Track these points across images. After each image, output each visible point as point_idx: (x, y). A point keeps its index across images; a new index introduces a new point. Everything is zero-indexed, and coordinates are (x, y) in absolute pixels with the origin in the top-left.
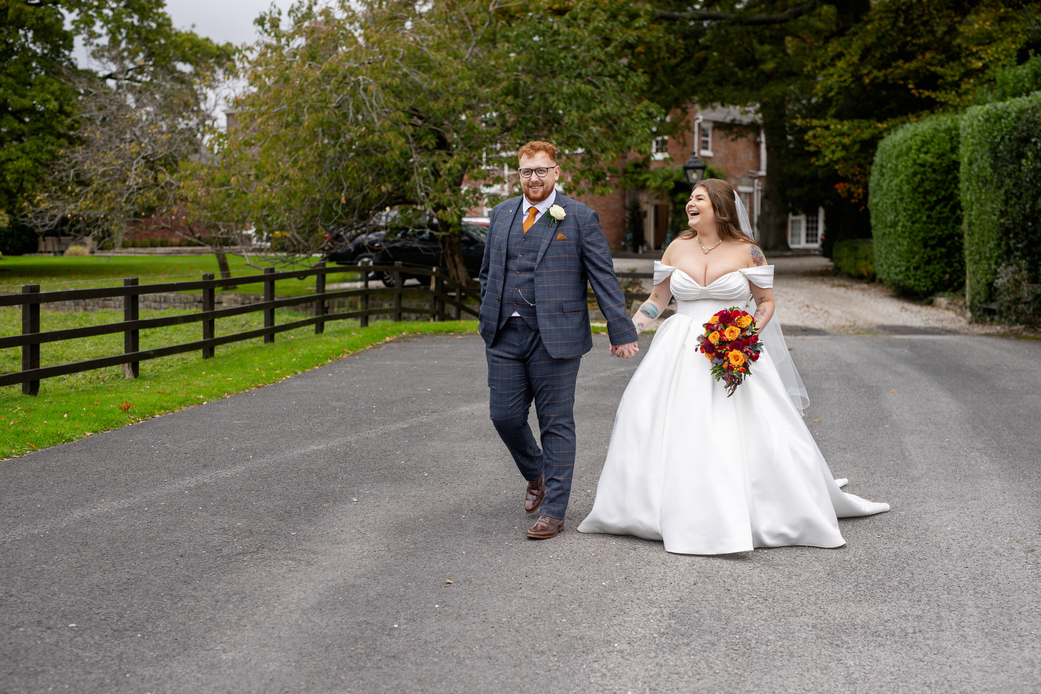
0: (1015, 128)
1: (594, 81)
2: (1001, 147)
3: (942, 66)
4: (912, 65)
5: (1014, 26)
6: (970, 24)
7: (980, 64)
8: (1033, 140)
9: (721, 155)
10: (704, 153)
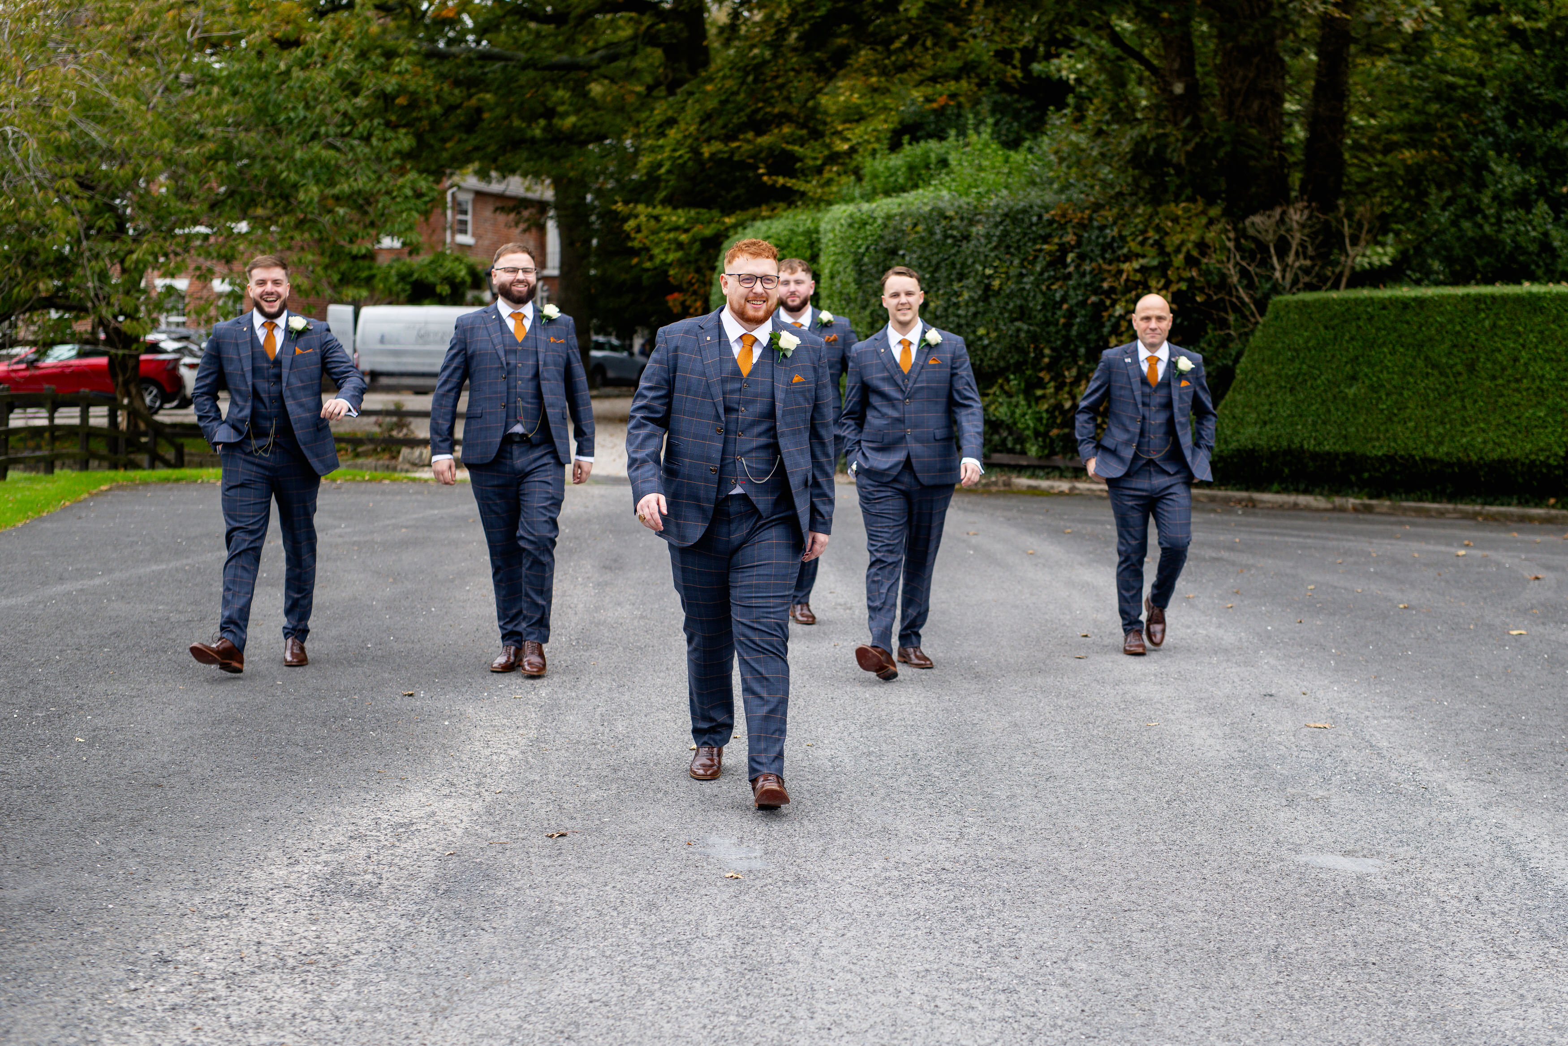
0: (882, 237)
1: (338, 144)
2: (866, 259)
3: (802, 146)
4: (764, 140)
5: (888, 101)
6: (835, 93)
7: (846, 147)
8: (901, 252)
9: (487, 242)
10: (461, 239)
